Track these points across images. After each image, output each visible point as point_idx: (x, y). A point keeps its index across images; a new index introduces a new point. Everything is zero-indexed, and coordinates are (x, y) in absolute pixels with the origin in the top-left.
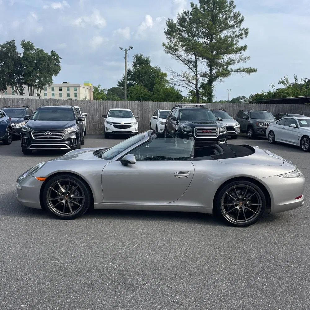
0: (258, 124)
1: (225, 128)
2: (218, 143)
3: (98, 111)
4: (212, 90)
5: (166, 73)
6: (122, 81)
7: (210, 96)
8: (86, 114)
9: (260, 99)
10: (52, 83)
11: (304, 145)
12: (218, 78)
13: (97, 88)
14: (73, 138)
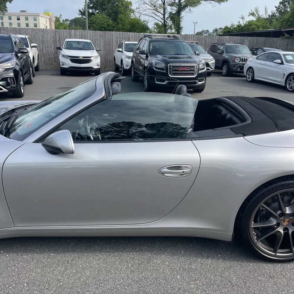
0: (234, 59)
1: (204, 65)
2: (196, 83)
3: (54, 42)
4: (181, 21)
5: (130, 2)
6: (84, 9)
7: (178, 28)
8: (37, 45)
9: (229, 32)
10: (7, 11)
11: (290, 84)
12: (188, 8)
13: (59, 18)
14: (10, 77)
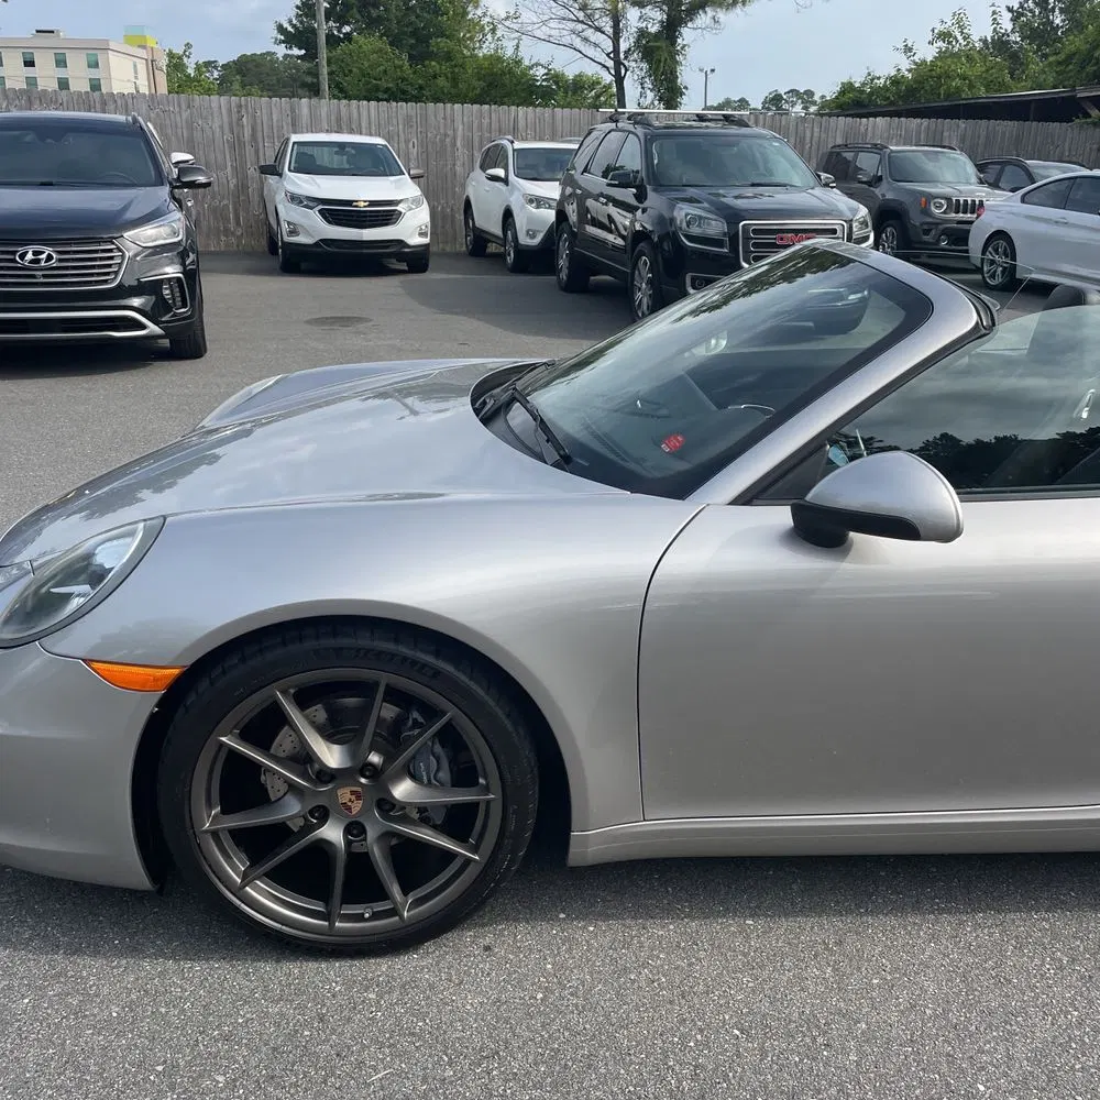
0: (928, 203)
1: (866, 225)
4: (680, 63)
6: (294, 22)
8: (191, 156)
12: (706, 13)
13: (180, 58)
14: (170, 280)
